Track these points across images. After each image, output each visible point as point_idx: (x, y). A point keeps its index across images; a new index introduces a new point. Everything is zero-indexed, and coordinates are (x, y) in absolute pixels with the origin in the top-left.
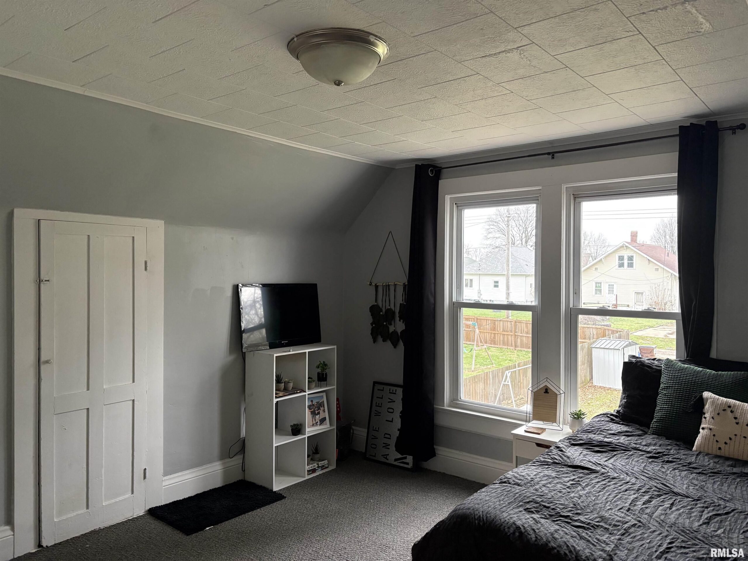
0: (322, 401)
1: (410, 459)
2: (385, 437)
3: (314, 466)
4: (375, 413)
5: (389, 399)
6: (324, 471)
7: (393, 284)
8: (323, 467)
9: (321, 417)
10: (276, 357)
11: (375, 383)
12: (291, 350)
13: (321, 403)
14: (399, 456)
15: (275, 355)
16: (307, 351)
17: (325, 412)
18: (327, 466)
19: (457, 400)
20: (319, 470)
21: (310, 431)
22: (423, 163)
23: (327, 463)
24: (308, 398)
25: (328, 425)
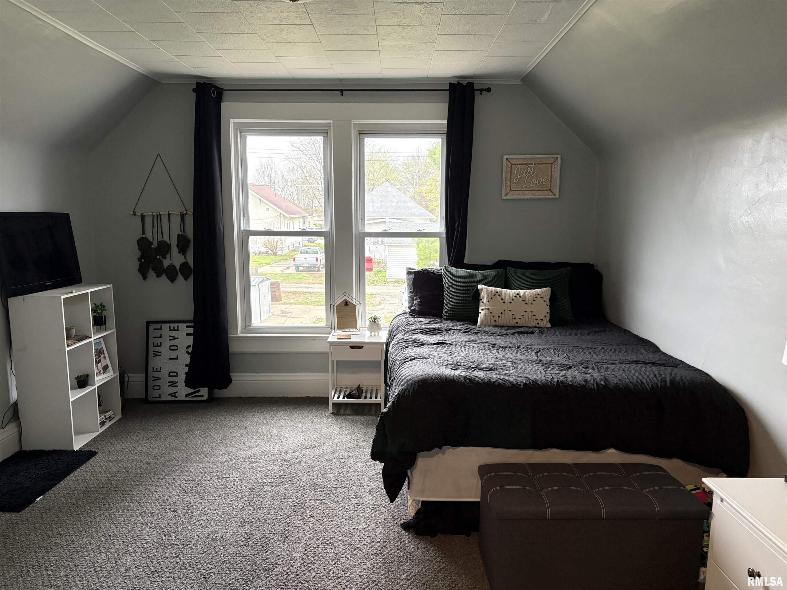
0: (101, 347)
1: (204, 391)
2: (169, 376)
3: (102, 419)
4: (153, 354)
5: (170, 336)
6: (113, 422)
7: (167, 213)
8: (110, 418)
9: (104, 365)
10: (63, 299)
11: (148, 323)
12: (74, 291)
13: (100, 349)
14: (190, 391)
15: (63, 297)
16: (89, 291)
17: (106, 359)
18: (113, 416)
19: (250, 326)
20: (108, 421)
21: (99, 380)
22: (206, 82)
23: (112, 413)
24: (94, 343)
25: (111, 373)
